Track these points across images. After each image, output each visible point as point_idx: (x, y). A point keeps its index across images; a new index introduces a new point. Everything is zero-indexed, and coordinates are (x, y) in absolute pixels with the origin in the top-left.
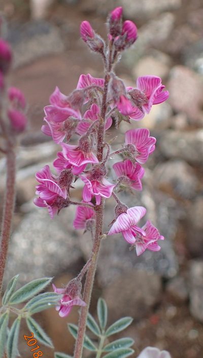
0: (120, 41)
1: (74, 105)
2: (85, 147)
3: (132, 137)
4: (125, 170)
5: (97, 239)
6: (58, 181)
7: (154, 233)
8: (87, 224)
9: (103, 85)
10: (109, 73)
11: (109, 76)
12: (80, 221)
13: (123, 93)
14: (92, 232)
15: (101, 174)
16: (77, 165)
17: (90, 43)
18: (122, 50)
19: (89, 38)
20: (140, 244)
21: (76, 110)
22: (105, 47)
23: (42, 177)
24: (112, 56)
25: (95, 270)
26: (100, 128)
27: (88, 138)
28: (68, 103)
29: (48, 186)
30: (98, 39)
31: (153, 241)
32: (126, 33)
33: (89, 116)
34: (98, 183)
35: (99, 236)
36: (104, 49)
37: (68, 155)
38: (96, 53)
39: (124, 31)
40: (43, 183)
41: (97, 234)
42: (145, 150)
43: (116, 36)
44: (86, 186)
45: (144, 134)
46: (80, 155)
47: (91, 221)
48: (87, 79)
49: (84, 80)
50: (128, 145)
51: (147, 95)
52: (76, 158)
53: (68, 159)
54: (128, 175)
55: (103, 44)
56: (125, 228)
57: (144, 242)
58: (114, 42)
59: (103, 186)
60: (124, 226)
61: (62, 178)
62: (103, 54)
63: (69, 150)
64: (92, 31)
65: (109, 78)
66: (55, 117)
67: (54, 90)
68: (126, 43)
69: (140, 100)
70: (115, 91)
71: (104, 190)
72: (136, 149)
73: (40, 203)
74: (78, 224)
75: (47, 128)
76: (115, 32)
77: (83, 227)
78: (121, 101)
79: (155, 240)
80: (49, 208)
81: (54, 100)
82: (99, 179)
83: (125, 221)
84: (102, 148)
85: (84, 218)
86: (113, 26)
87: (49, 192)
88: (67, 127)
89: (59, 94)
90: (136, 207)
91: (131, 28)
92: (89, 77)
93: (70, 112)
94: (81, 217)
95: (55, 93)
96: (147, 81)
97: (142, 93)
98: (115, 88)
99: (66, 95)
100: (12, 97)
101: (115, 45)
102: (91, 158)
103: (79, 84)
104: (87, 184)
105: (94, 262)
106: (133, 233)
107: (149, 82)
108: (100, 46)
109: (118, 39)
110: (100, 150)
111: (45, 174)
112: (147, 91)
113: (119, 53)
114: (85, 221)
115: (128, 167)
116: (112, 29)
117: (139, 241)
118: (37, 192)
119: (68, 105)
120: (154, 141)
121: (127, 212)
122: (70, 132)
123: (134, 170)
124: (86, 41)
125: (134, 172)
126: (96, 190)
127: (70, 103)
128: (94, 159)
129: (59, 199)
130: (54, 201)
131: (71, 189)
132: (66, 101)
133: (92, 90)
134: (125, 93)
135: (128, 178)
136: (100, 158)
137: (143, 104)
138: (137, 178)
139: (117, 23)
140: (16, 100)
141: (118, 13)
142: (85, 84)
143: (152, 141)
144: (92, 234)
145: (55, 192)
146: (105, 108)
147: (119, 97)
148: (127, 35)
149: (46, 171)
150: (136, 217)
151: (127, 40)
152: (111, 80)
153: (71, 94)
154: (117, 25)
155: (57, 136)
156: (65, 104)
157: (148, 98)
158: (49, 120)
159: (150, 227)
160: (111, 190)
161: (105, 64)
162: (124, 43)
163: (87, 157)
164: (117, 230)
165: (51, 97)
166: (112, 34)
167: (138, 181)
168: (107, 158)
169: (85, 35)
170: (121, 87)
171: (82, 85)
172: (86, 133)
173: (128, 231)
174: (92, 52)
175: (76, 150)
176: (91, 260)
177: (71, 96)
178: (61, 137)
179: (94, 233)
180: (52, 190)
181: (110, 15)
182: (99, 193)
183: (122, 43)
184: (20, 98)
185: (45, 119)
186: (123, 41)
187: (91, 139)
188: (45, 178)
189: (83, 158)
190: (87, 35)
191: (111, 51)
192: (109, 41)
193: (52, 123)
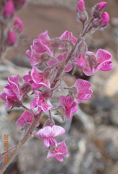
0: (96, 22)
1: (52, 46)
2: (46, 75)
3: (80, 83)
4: (66, 103)
5: (27, 135)
6: (20, 88)
7: (64, 150)
8: (26, 125)
9: (75, 43)
10: (81, 38)
11: (81, 39)
12: (23, 121)
13: (83, 53)
14: (26, 130)
15: (48, 96)
16: (36, 83)
17: (79, 14)
18: (95, 27)
19: (80, 11)
20: (52, 152)
21: (51, 50)
22: (87, 21)
23: (12, 80)
24: (88, 29)
25: (17, 154)
26: (61, 68)
27: (51, 70)
28: (49, 44)
29: (13, 88)
30: (85, 14)
31: (60, 153)
32: (102, 19)
33: (60, 59)
34: (44, 101)
35: (29, 134)
36: (86, 23)
37: (33, 74)
38: (80, 22)
39: (101, 17)
40: (10, 84)
41: (28, 132)
42: (83, 96)
43: (96, 18)
44: (36, 99)
45: (87, 85)
46: (41, 78)
47: (29, 124)
48: (69, 35)
49: (67, 35)
50: (74, 88)
51: (99, 62)
52: (37, 79)
53: (32, 77)
54: (66, 107)
55: (86, 19)
56: (46, 135)
57: (55, 152)
58: (93, 21)
59: (46, 104)
60: (46, 134)
61: (23, 87)
62: (84, 25)
63: (36, 72)
64: (84, 8)
65: (80, 41)
66: (37, 48)
67: (44, 31)
68: (99, 25)
69: (94, 63)
70: (79, 50)
71: (45, 106)
72: (78, 92)
73: (3, 97)
74: (21, 122)
75: (30, 53)
76: (96, 15)
77: (22, 126)
78: (80, 57)
79: (62, 154)
80: (7, 102)
81: (41, 37)
82: (46, 98)
83: (49, 132)
84: (57, 81)
85: (26, 121)
86: (96, 11)
87: (12, 91)
88: (42, 57)
89: (46, 35)
90: (60, 127)
91: (106, 17)
92: (70, 34)
93: (47, 50)
94: (25, 119)
95: (44, 34)
96: (103, 54)
97: (96, 59)
98: (80, 48)
99: (51, 38)
100: (16, 23)
101: (92, 23)
102: (46, 83)
103: (62, 36)
104: (37, 97)
105: (18, 149)
106: (50, 141)
107: (104, 55)
108: (84, 19)
109: (96, 21)
110: (55, 82)
111: (14, 80)
112: (101, 60)
113: (93, 28)
114: (25, 122)
115: (68, 102)
116: (95, 13)
117: (52, 150)
118: (5, 89)
119: (48, 45)
120: (91, 93)
121: (53, 127)
122: (43, 62)
123: (71, 105)
124: (77, 12)
125: (71, 106)
126: (40, 104)
127: (50, 44)
128: (48, 84)
129: (16, 100)
130: (12, 100)
131: (26, 96)
132: (48, 41)
133: (68, 43)
134: (85, 54)
135: (65, 108)
136: (52, 86)
137: (94, 66)
138: (70, 112)
139: (99, 10)
140: (17, 26)
141: (103, 5)
142: (67, 37)
143: (90, 92)
144: (26, 132)
145: (15, 93)
146: (70, 57)
147: (79, 54)
148: (102, 20)
149: (16, 78)
150: (56, 132)
151: (100, 23)
152: (81, 42)
153: (54, 39)
154: (99, 12)
155: (33, 60)
156: (47, 43)
157: (99, 64)
158: (33, 48)
159: (63, 144)
160: (49, 108)
161: (82, 31)
162: (98, 24)
163: (45, 81)
164: (41, 134)
165: (40, 35)
166: (94, 16)
167: (70, 114)
168: (56, 88)
169: (78, 8)
170: (84, 49)
171: (64, 37)
172: (51, 67)
173: (47, 138)
174: (78, 20)
175: (40, 74)
176: (17, 147)
177: (53, 40)
178: (36, 62)
179: (27, 132)
180: (14, 91)
181: (98, 4)
182: (41, 106)
183: (97, 24)
184: (20, 26)
185: (31, 47)
186: (98, 23)
187: (52, 72)
188: (13, 82)
189: (42, 81)
190: (80, 9)
191: (89, 25)
192: (91, 19)
193: (35, 51)
